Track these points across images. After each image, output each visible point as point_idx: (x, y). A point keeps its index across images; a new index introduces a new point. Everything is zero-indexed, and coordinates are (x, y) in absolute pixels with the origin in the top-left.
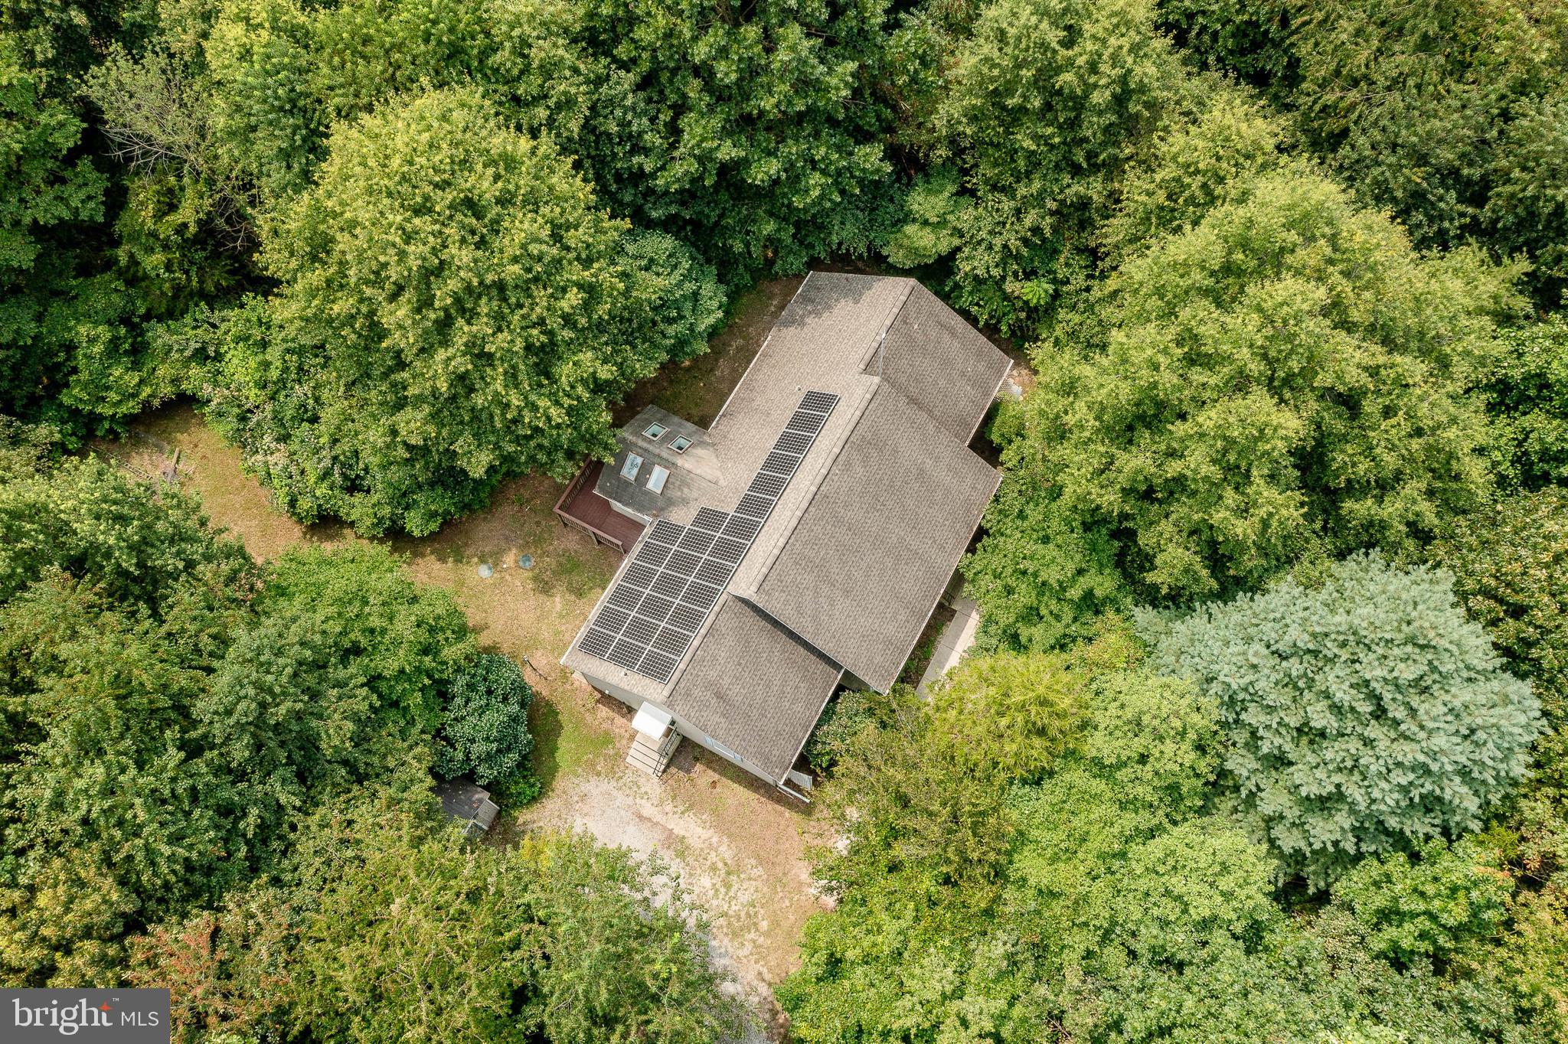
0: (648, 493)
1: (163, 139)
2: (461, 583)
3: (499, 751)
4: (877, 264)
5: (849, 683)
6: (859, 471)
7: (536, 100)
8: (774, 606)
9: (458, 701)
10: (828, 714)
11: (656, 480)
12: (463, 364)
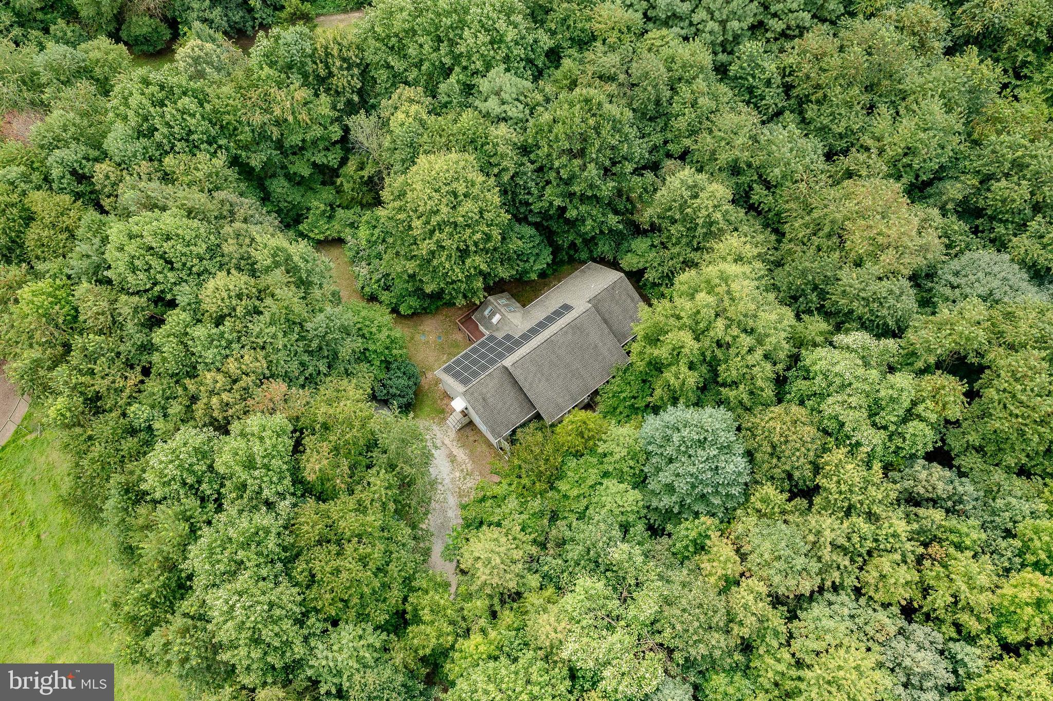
0: (492, 323)
1: (367, 145)
2: (412, 338)
3: (399, 395)
4: (614, 265)
5: (538, 417)
6: (570, 336)
7: (496, 165)
8: (517, 373)
9: (392, 372)
10: (523, 426)
11: (495, 320)
12: (434, 247)
